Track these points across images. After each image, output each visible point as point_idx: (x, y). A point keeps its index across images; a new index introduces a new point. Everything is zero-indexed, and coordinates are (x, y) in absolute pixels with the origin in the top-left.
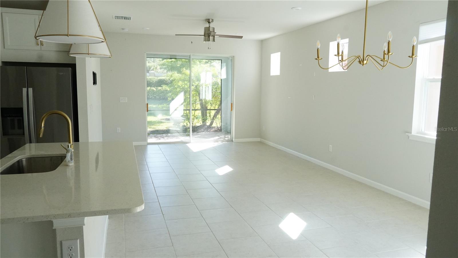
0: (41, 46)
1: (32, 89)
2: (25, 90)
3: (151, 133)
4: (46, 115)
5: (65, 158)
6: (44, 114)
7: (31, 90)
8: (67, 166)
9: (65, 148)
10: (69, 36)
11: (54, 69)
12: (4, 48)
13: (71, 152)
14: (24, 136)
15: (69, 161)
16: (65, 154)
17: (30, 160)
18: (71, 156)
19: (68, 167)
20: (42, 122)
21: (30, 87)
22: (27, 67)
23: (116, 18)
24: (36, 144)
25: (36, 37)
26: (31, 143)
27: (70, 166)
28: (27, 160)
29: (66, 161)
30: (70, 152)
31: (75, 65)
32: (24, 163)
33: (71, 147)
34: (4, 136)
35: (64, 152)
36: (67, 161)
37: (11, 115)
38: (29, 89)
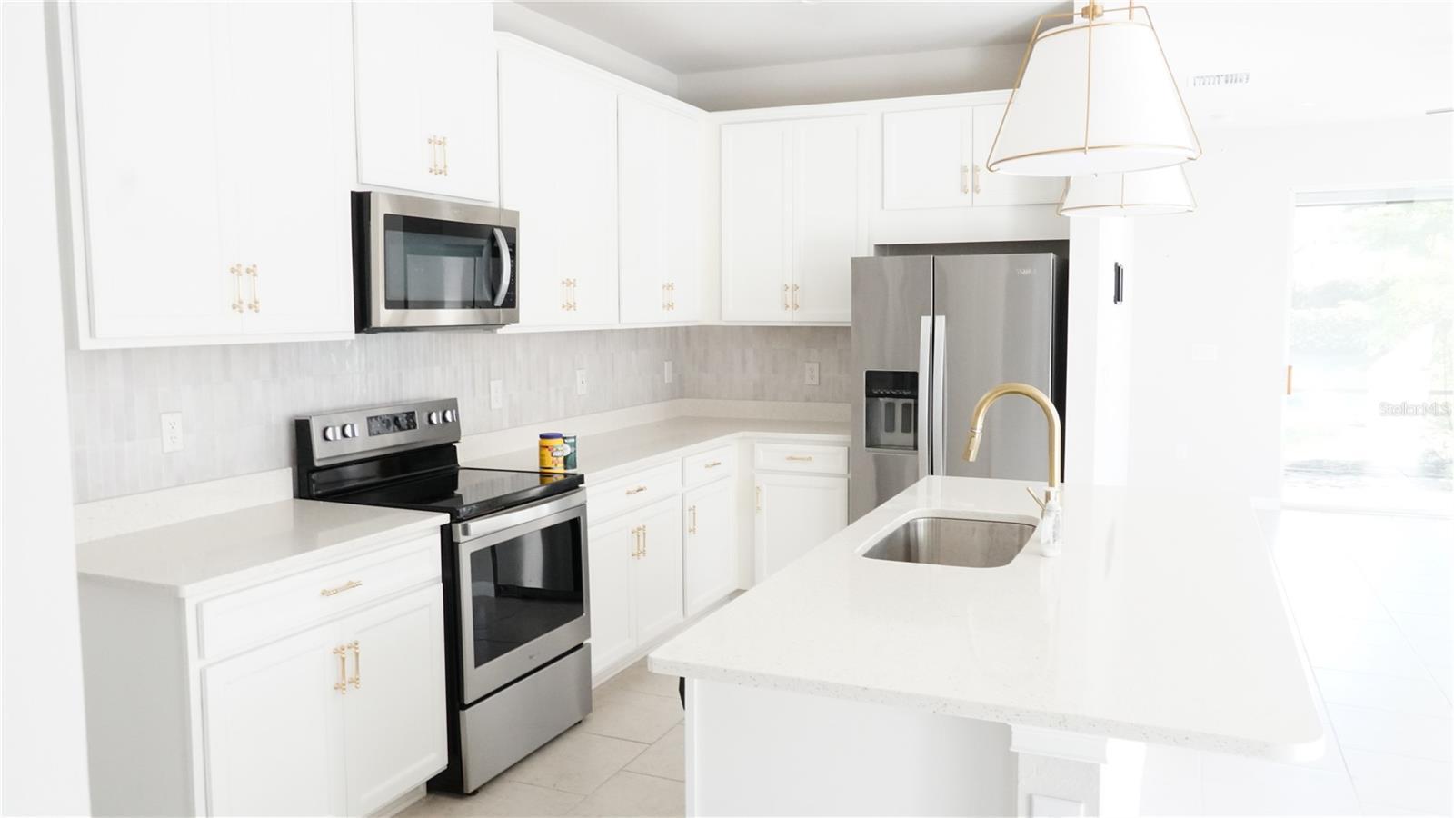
0: (975, 194)
1: (944, 317)
2: (926, 321)
3: (1296, 471)
4: (992, 395)
5: (1033, 530)
6: (986, 391)
7: (940, 320)
8: (1042, 555)
9: (1038, 501)
10: (1088, 152)
11: (1002, 259)
12: (883, 208)
13: (1057, 515)
14: (917, 454)
15: (1048, 542)
16: (1034, 518)
17: (936, 523)
18: (1054, 527)
19: (1043, 558)
20: (977, 414)
21: (939, 315)
22: (936, 257)
23: (1197, 84)
24: (945, 477)
25: (990, 164)
26: (932, 474)
27: (1048, 557)
28: (928, 523)
29: (1039, 541)
30: (1053, 514)
31: (1066, 243)
32: (922, 532)
33: (1055, 499)
34: (870, 449)
35: (1031, 511)
36: (1043, 541)
37: (888, 392)
38: (937, 318)
